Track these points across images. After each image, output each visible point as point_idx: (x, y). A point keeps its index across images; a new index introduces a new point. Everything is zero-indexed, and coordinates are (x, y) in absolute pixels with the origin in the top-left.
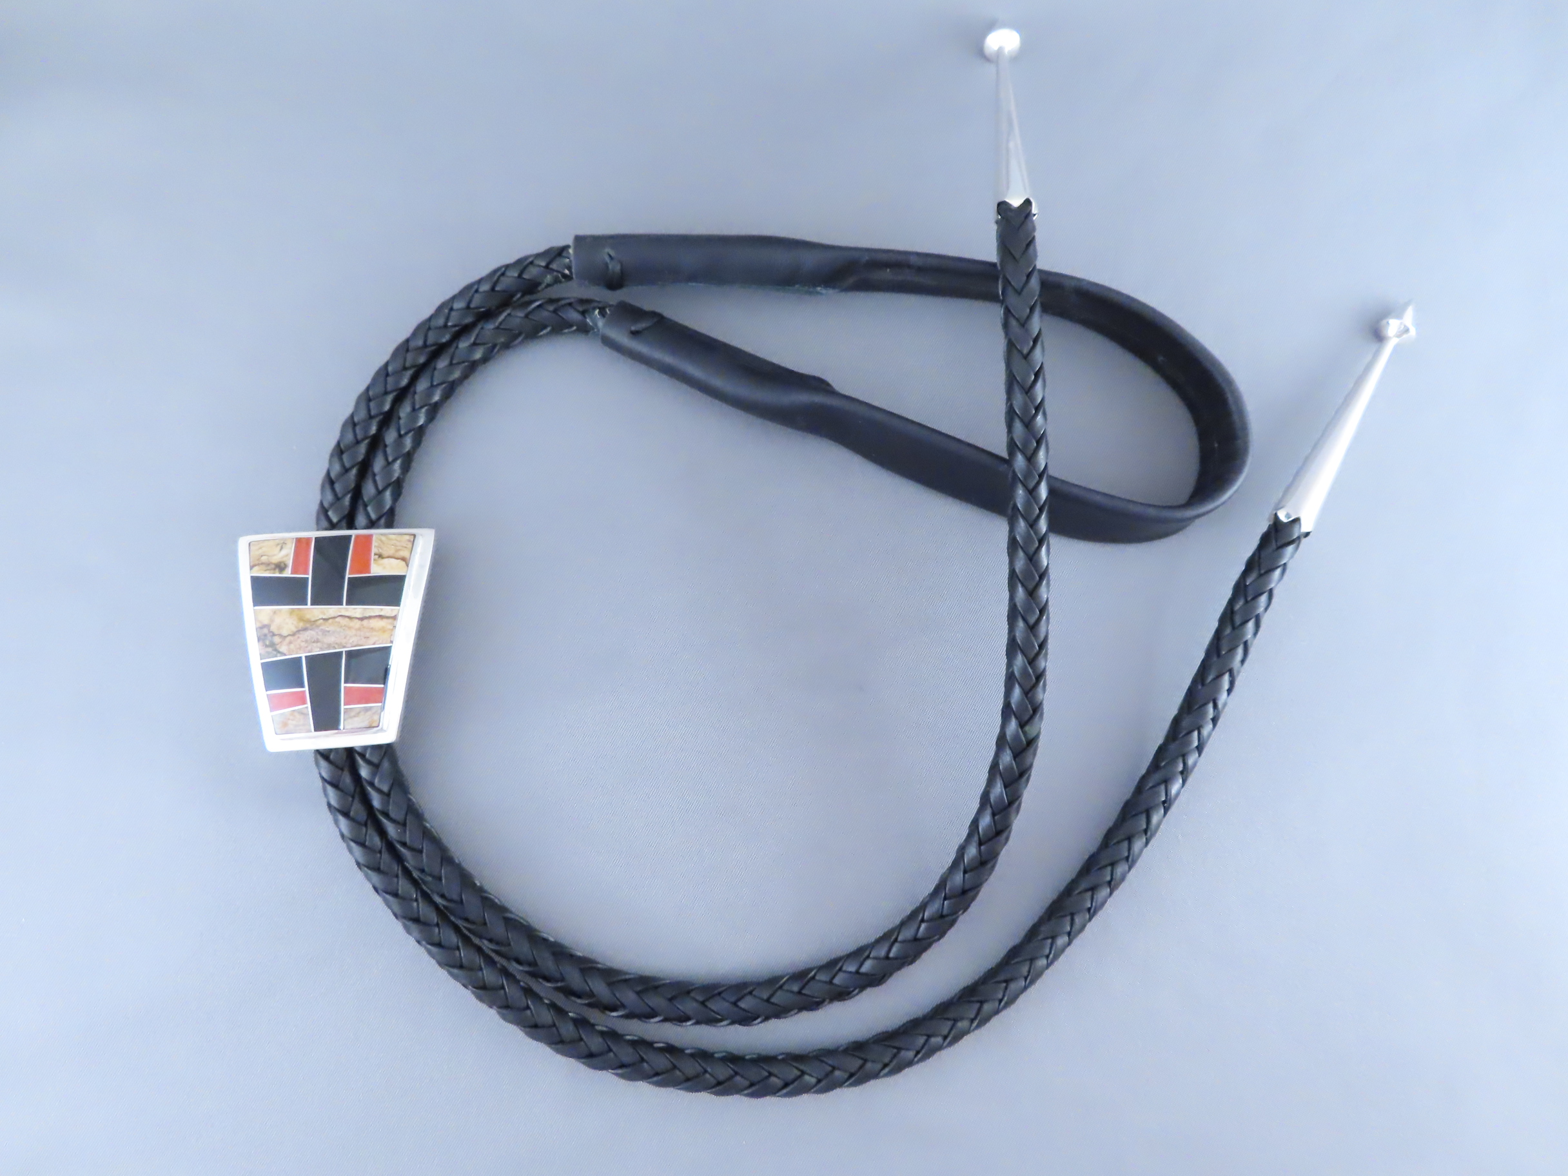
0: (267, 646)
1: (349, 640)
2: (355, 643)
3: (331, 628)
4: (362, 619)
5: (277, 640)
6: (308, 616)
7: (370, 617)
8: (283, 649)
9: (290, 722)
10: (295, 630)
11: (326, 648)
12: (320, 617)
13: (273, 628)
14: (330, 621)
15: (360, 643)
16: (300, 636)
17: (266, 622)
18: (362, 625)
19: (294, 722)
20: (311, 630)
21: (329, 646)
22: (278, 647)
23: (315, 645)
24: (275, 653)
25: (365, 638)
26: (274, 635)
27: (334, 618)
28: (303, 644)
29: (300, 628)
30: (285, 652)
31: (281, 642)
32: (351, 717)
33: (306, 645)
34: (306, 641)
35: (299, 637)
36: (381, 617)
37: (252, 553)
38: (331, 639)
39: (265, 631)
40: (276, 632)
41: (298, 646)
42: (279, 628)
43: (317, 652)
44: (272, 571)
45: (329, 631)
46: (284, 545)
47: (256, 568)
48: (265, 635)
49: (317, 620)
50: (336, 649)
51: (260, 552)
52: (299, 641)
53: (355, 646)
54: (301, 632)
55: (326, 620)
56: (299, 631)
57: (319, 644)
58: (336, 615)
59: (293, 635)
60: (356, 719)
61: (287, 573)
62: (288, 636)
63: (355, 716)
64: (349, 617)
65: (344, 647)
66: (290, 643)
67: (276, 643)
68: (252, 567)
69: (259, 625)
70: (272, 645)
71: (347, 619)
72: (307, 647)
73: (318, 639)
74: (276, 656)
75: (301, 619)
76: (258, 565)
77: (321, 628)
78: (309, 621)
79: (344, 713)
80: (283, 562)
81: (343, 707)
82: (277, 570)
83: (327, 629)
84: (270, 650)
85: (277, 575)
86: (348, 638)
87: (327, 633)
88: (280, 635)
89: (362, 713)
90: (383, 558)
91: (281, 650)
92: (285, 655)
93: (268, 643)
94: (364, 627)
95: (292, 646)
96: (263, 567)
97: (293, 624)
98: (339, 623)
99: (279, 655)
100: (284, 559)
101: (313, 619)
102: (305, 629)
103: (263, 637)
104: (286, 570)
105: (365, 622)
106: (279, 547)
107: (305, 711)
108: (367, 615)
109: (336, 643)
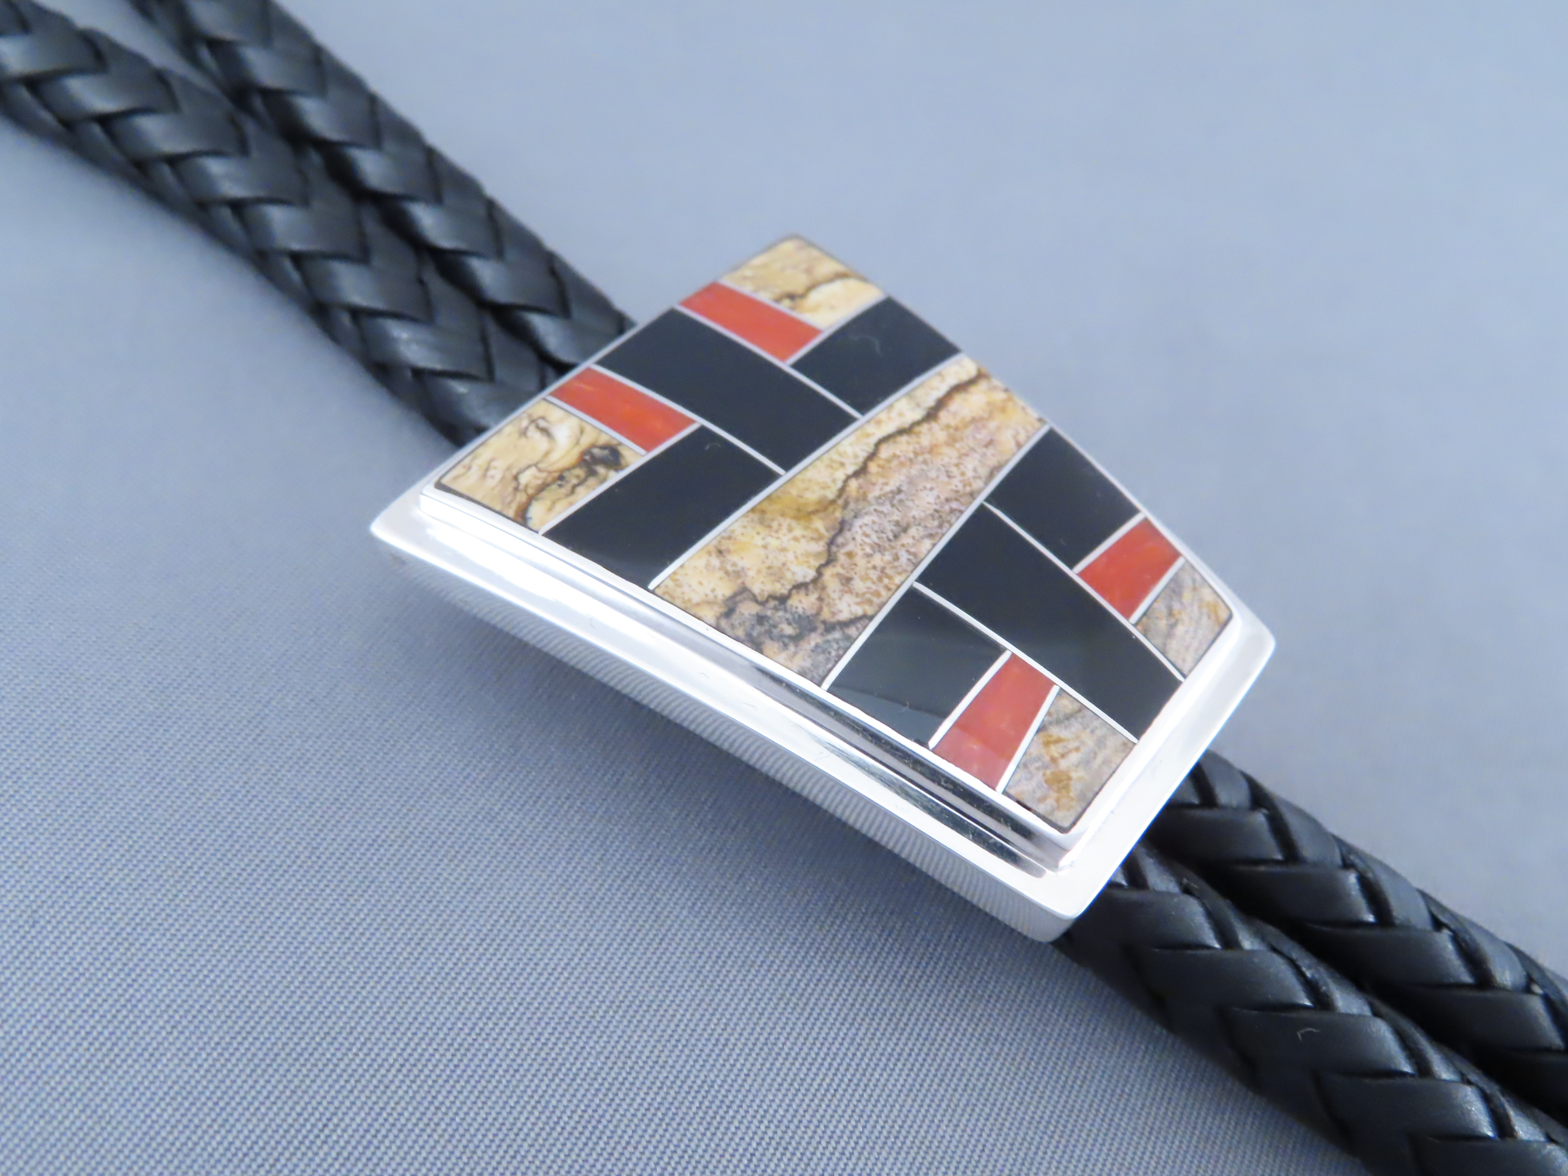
0: (797, 639)
1: (963, 474)
2: (984, 472)
3: (896, 480)
4: (931, 415)
5: (803, 603)
6: (812, 496)
7: (941, 404)
8: (846, 607)
9: (1063, 764)
10: (820, 547)
11: (940, 526)
12: (840, 475)
13: (761, 586)
14: (873, 467)
15: (992, 462)
16: (850, 547)
17: (725, 590)
18: (948, 427)
19: (1074, 758)
20: (855, 517)
21: (942, 519)
22: (826, 614)
23: (906, 539)
24: (837, 635)
25: (986, 446)
26: (783, 600)
27: (872, 456)
28: (877, 560)
29: (827, 535)
30: (859, 611)
31: (820, 599)
32: (1169, 634)
33: (888, 557)
34: (879, 548)
35: (850, 555)
36: (960, 388)
37: (478, 497)
38: (925, 501)
39: (748, 609)
40: (781, 589)
41: (874, 575)
42: (776, 573)
43: (930, 551)
44: (592, 481)
45: (899, 491)
46: (542, 423)
47: (536, 511)
48: (761, 619)
49: (842, 490)
50: (961, 512)
51: (497, 474)
52: (861, 562)
53: (991, 475)
54: (840, 540)
55: (861, 471)
56: (831, 543)
57: (913, 531)
58: (871, 449)
59: (830, 560)
60: (1180, 630)
61: (636, 457)
62: (819, 572)
63: (1173, 626)
64: (901, 432)
65: (973, 495)
66: (847, 581)
67: (811, 611)
68: (521, 518)
69: (710, 614)
70: (806, 625)
71: (904, 439)
72: (896, 558)
73: (897, 524)
74: (851, 640)
75: (803, 514)
76: (531, 499)
77: (871, 496)
78: (824, 506)
79: (1145, 636)
80: (593, 446)
81: (1128, 623)
82: (601, 470)
83: (887, 489)
84: (814, 639)
85: (614, 477)
86: (954, 470)
87: (902, 496)
88: (799, 586)
89: (1176, 607)
90: (803, 296)
91: (844, 616)
92: (871, 618)
93: (789, 630)
94: (957, 429)
95: (859, 585)
96: (554, 491)
97: (796, 539)
98: (895, 456)
99: (852, 631)
100: (586, 441)
101: (831, 494)
102: (842, 527)
103: (758, 630)
104: (624, 451)
105: (944, 416)
106: (534, 433)
107: (1067, 706)
108: (930, 401)
109: (947, 500)
